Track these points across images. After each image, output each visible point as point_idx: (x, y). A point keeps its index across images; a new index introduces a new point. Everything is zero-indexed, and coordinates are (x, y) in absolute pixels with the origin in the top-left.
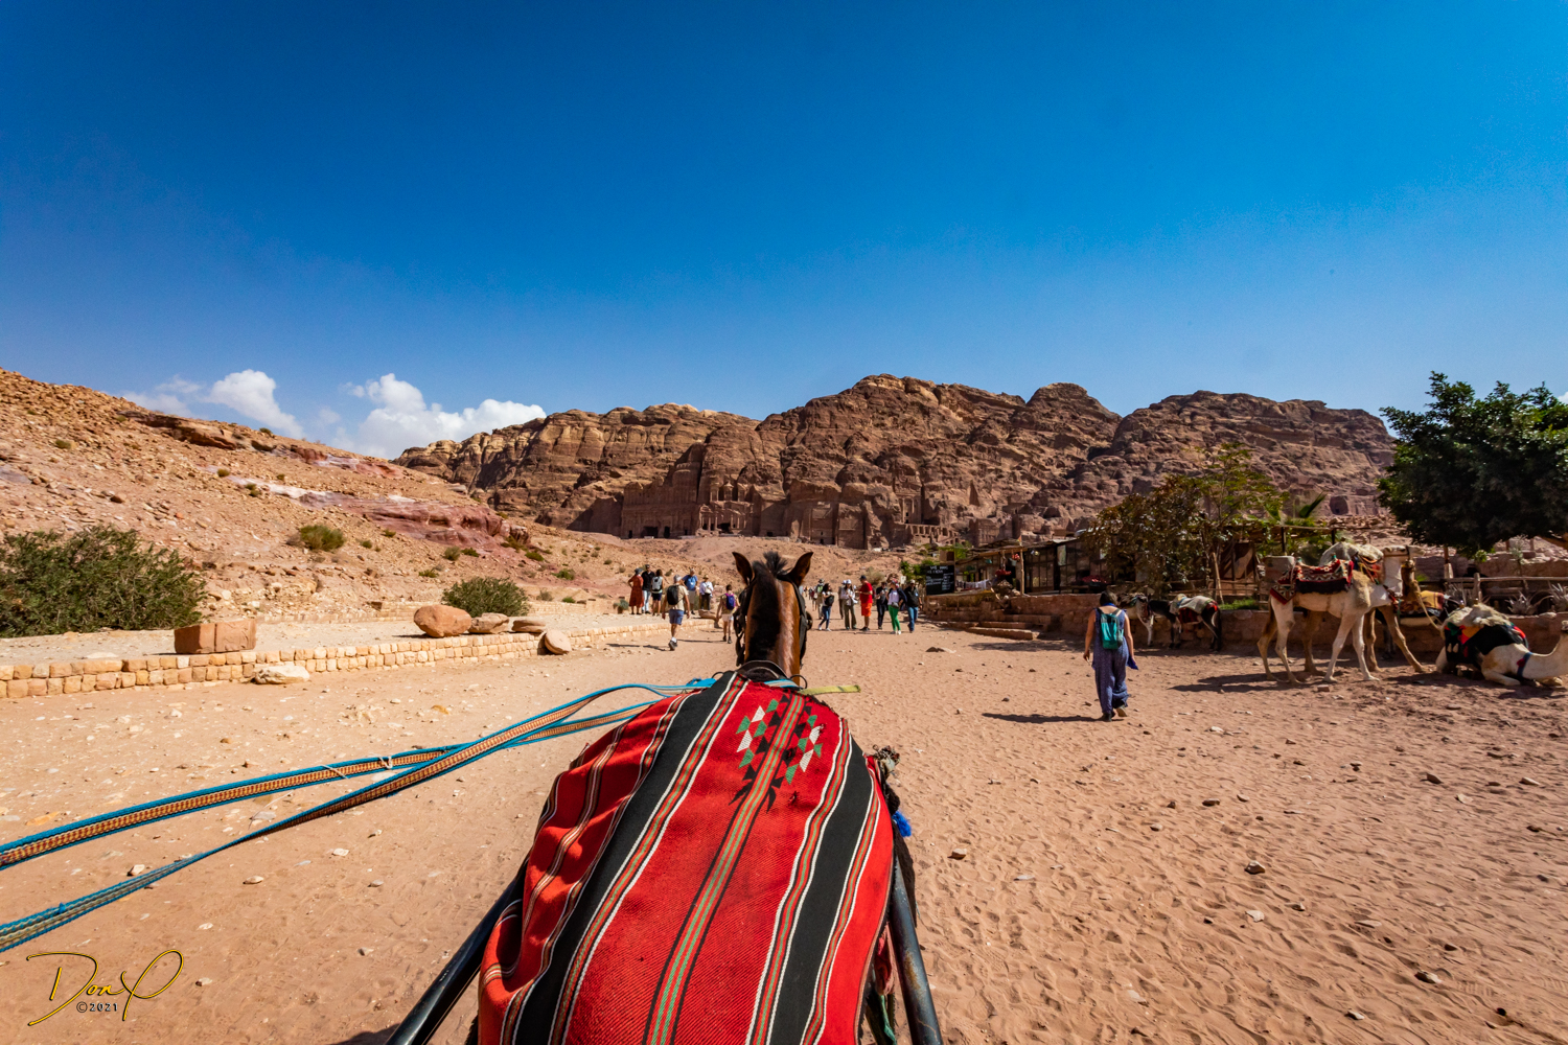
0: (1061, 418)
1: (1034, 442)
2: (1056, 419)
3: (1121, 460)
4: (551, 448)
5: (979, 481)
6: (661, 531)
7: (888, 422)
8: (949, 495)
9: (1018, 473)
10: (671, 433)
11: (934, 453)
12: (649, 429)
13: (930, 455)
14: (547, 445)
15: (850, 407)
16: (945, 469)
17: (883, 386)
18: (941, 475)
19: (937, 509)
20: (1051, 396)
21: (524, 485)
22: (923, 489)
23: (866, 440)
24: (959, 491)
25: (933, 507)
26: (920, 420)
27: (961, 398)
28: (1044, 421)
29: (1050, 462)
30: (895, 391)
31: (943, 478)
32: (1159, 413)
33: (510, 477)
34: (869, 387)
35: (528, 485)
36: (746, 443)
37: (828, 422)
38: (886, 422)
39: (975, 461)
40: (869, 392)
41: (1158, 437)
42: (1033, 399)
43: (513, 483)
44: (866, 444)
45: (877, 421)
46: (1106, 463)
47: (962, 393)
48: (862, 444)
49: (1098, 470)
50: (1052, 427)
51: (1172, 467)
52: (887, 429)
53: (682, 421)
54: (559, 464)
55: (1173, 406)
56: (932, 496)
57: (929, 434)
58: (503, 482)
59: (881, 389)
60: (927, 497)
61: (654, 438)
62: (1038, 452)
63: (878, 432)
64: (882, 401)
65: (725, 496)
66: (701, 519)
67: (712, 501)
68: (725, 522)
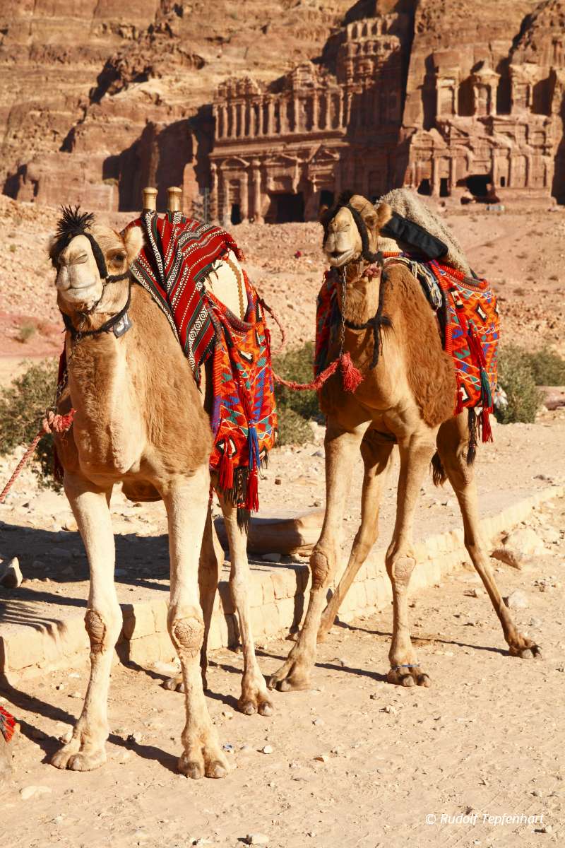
65: (480, 100)
66: (416, 164)
67: (441, 117)
68: (477, 170)
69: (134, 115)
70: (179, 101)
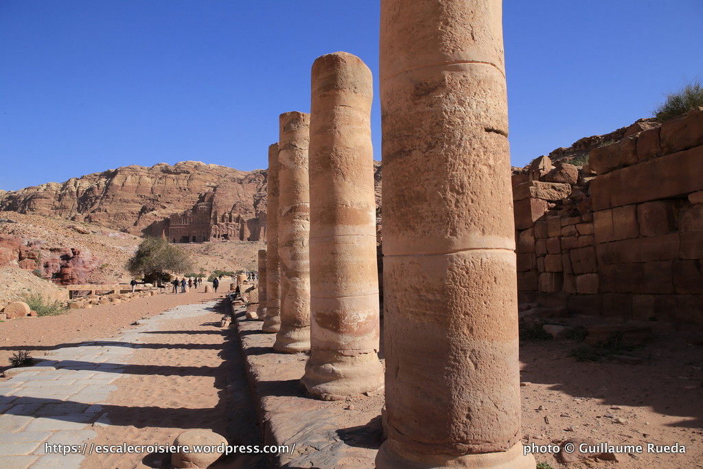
4: (120, 188)
6: (191, 238)
10: (190, 179)
12: (178, 176)
14: (118, 186)
21: (106, 211)
33: (96, 206)
35: (108, 210)
36: (235, 191)
43: (99, 210)
53: (197, 172)
54: (125, 198)
58: (92, 209)
61: (181, 182)
65: (225, 220)
66: (213, 232)
67: (218, 223)
68: (225, 233)
69: (150, 218)
70: (161, 215)
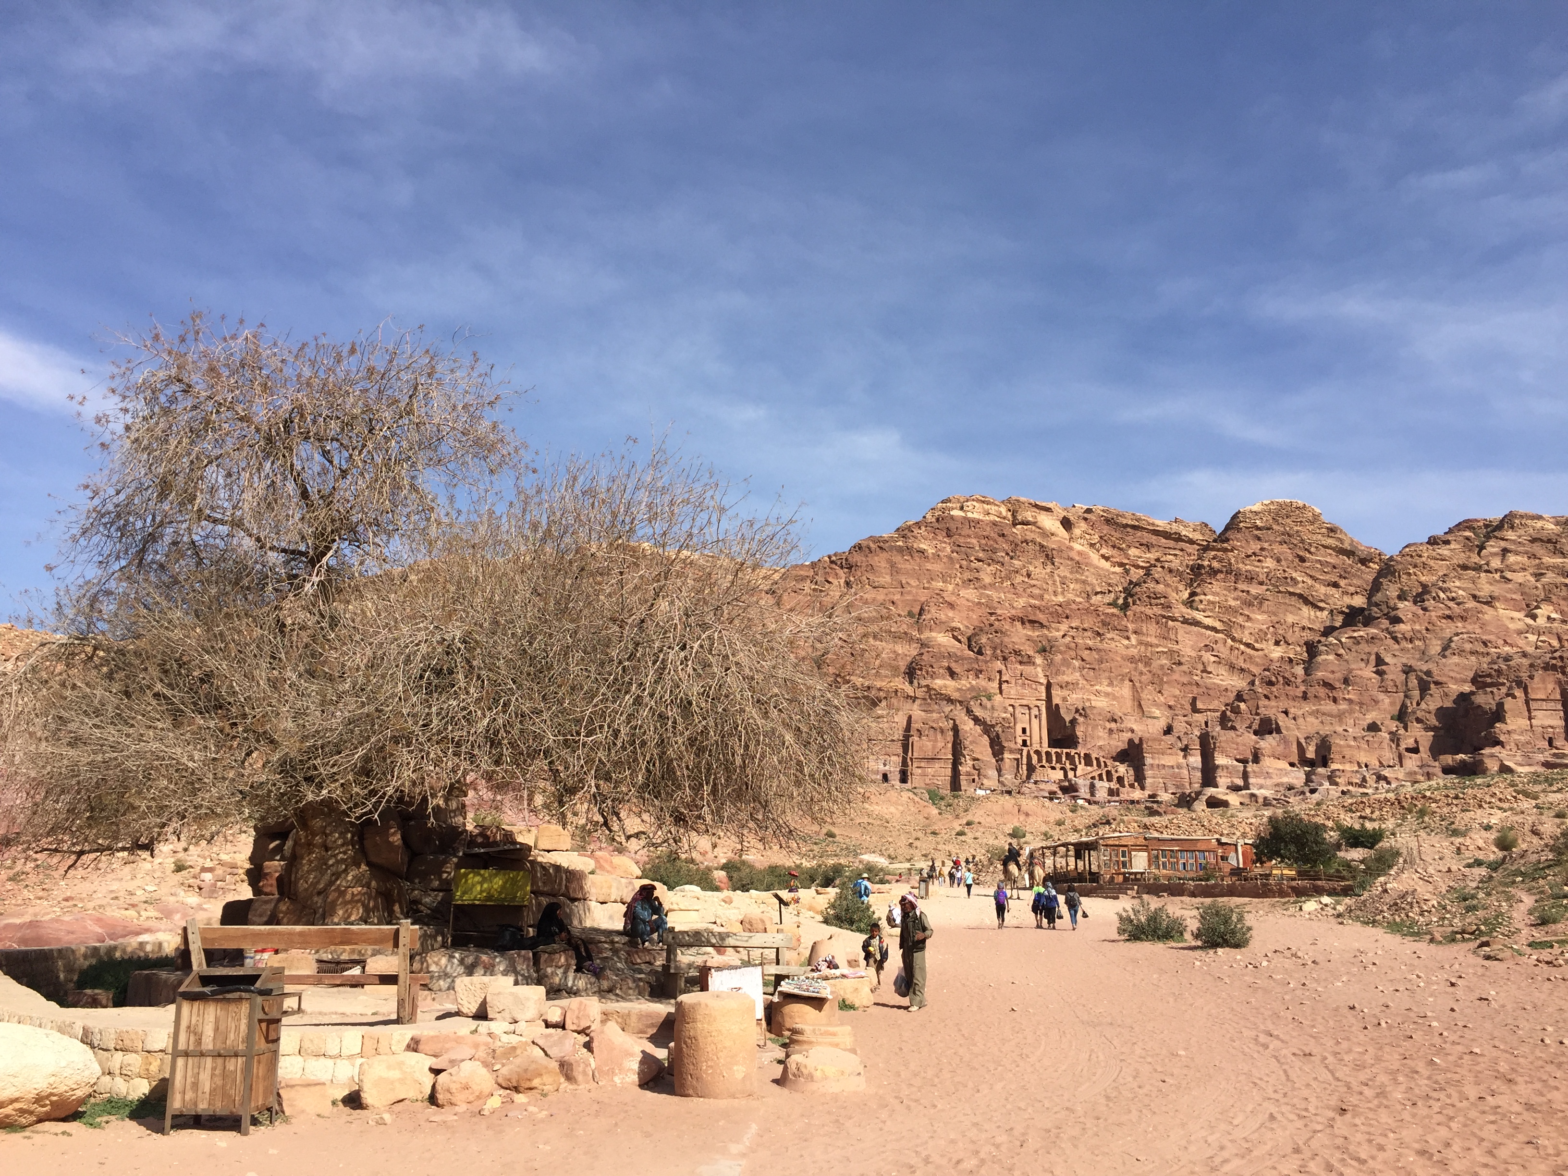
0: (1279, 561)
1: (1233, 603)
2: (1270, 563)
3: (1382, 635)
5: (1141, 673)
7: (987, 574)
8: (1093, 697)
9: (1208, 657)
11: (1064, 627)
13: (1058, 630)
15: (922, 552)
16: (1086, 654)
17: (976, 516)
18: (1076, 663)
19: (1073, 722)
20: (1258, 523)
22: (1049, 687)
23: (952, 606)
24: (1109, 689)
25: (1068, 719)
26: (1039, 570)
27: (1106, 529)
28: (1245, 567)
29: (1262, 636)
30: (994, 524)
31: (1082, 668)
32: (1444, 551)
34: (952, 517)
37: (888, 579)
38: (982, 575)
39: (1133, 638)
40: (953, 526)
41: (1442, 595)
42: (1227, 528)
44: (951, 614)
45: (967, 575)
46: (1357, 641)
47: (1108, 521)
48: (945, 614)
49: (1342, 651)
50: (1262, 577)
51: (1468, 646)
52: (984, 587)
55: (1467, 538)
56: (1064, 699)
57: (1055, 593)
59: (970, 521)
60: (1056, 700)
62: (1240, 620)
63: (970, 594)
64: (974, 541)
